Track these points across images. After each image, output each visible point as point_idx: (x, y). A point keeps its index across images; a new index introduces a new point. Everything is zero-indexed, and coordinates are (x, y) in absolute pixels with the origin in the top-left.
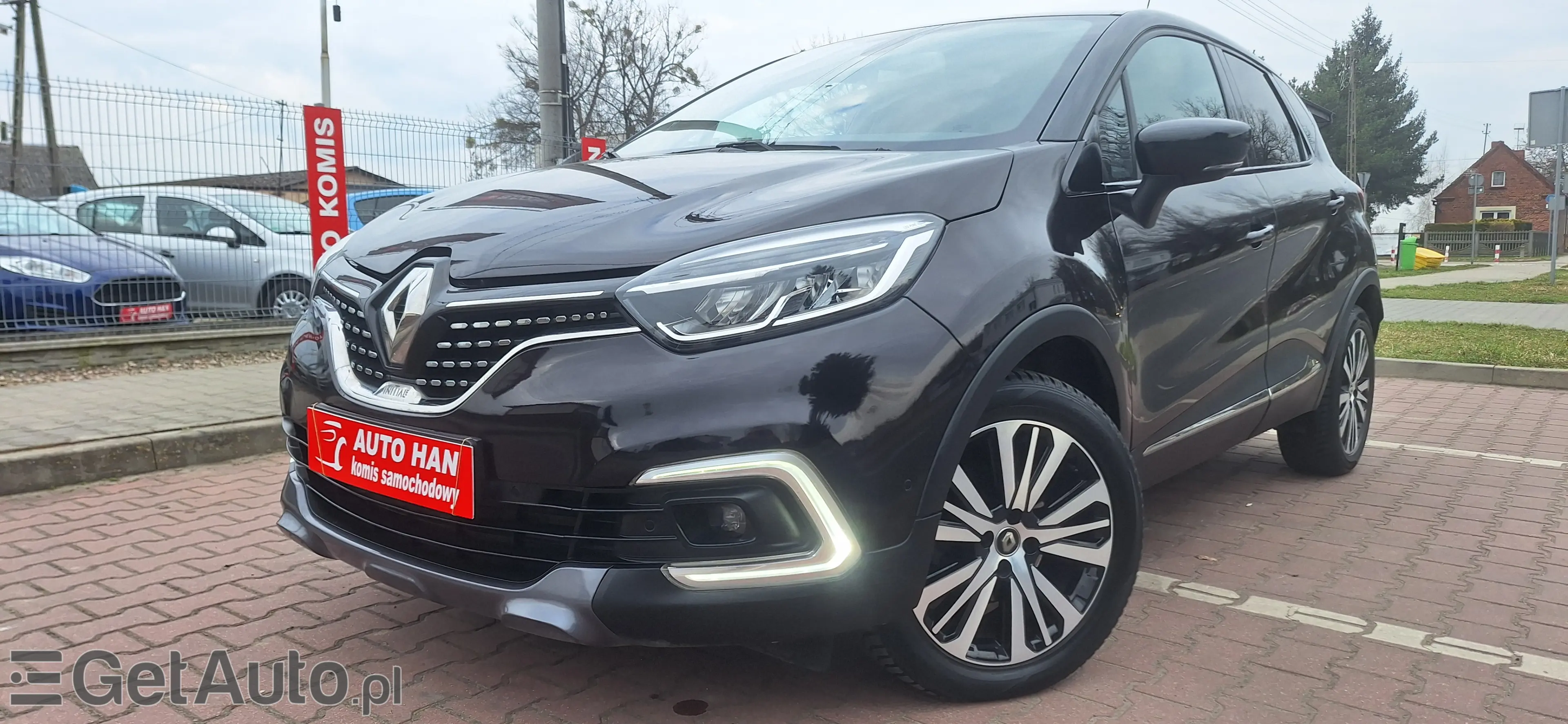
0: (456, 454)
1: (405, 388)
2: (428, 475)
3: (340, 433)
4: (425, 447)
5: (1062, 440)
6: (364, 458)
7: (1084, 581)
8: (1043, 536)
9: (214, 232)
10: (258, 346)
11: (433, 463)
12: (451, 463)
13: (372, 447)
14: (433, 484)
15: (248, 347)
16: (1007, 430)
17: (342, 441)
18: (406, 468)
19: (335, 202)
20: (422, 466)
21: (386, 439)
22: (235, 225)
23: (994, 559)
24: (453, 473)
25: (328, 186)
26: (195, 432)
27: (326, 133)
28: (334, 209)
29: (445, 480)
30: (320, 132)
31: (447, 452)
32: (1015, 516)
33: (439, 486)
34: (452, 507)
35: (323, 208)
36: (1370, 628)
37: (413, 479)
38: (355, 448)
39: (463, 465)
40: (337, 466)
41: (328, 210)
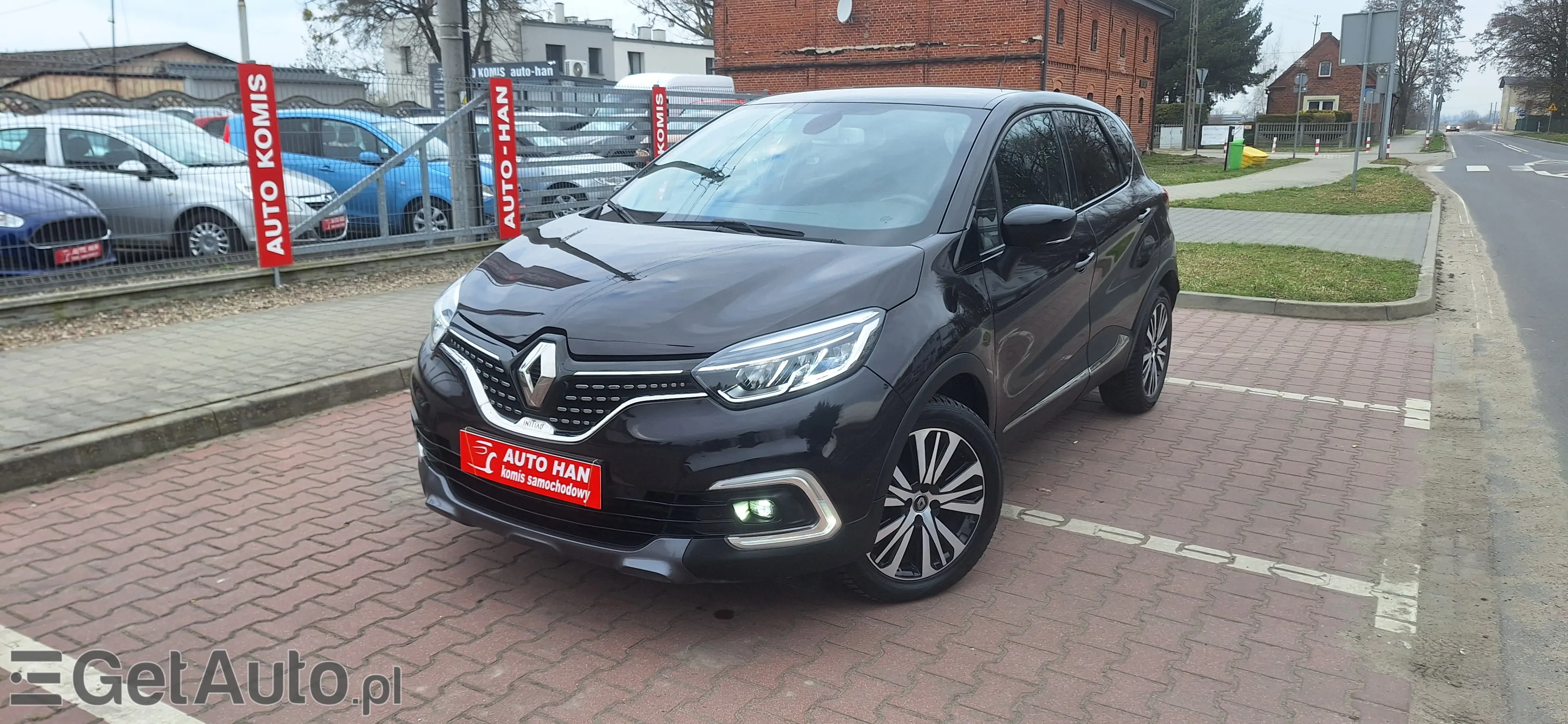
0: (588, 470)
1: (540, 422)
2: (566, 481)
3: (490, 450)
4: (563, 464)
5: (955, 439)
6: (513, 467)
7: (966, 523)
8: (941, 499)
9: (125, 166)
10: (211, 292)
11: (571, 473)
12: (584, 475)
13: (520, 460)
14: (570, 487)
15: (201, 293)
16: (921, 435)
17: (493, 455)
18: (547, 475)
19: (271, 153)
20: (561, 475)
21: (532, 457)
22: (144, 158)
23: (913, 514)
24: (586, 480)
25: (263, 139)
26: (243, 402)
27: (259, 89)
28: (270, 160)
29: (580, 485)
30: (254, 88)
31: (581, 469)
32: (925, 488)
33: (575, 489)
34: (585, 501)
35: (260, 160)
36: (1144, 541)
37: (553, 483)
38: (505, 460)
39: (592, 477)
40: (488, 470)
41: (265, 162)
